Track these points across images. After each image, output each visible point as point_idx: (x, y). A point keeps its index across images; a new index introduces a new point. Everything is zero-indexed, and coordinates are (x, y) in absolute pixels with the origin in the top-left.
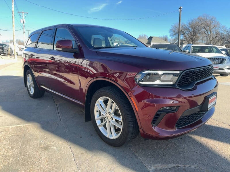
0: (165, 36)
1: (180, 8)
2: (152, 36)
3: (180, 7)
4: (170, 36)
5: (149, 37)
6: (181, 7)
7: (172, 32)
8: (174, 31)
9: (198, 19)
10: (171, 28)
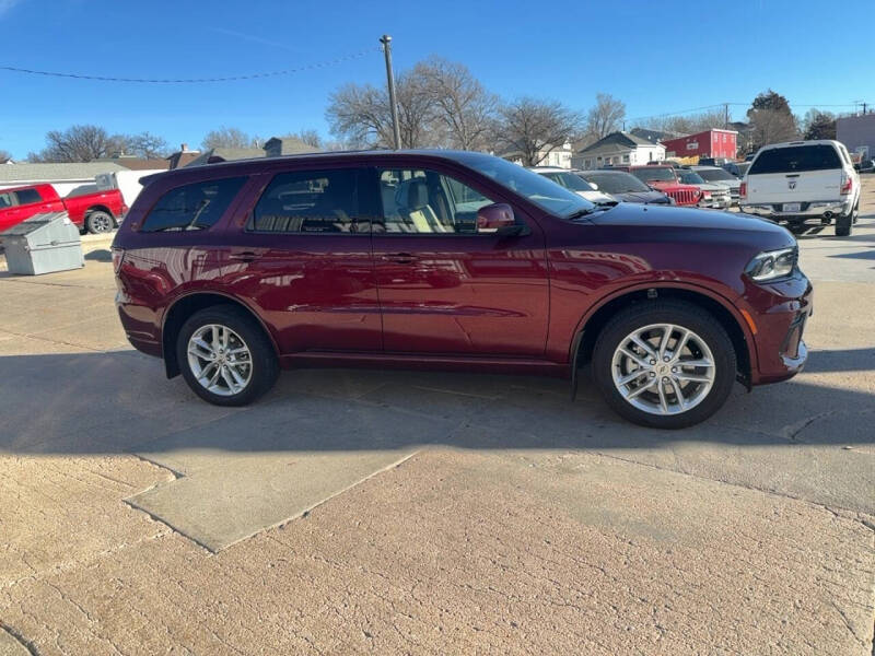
0: (308, 133)
1: (384, 41)
2: (278, 136)
3: (385, 37)
4: (332, 133)
5: (267, 139)
6: (389, 38)
7: (336, 120)
8: (342, 115)
9: (418, 71)
10: (330, 104)
